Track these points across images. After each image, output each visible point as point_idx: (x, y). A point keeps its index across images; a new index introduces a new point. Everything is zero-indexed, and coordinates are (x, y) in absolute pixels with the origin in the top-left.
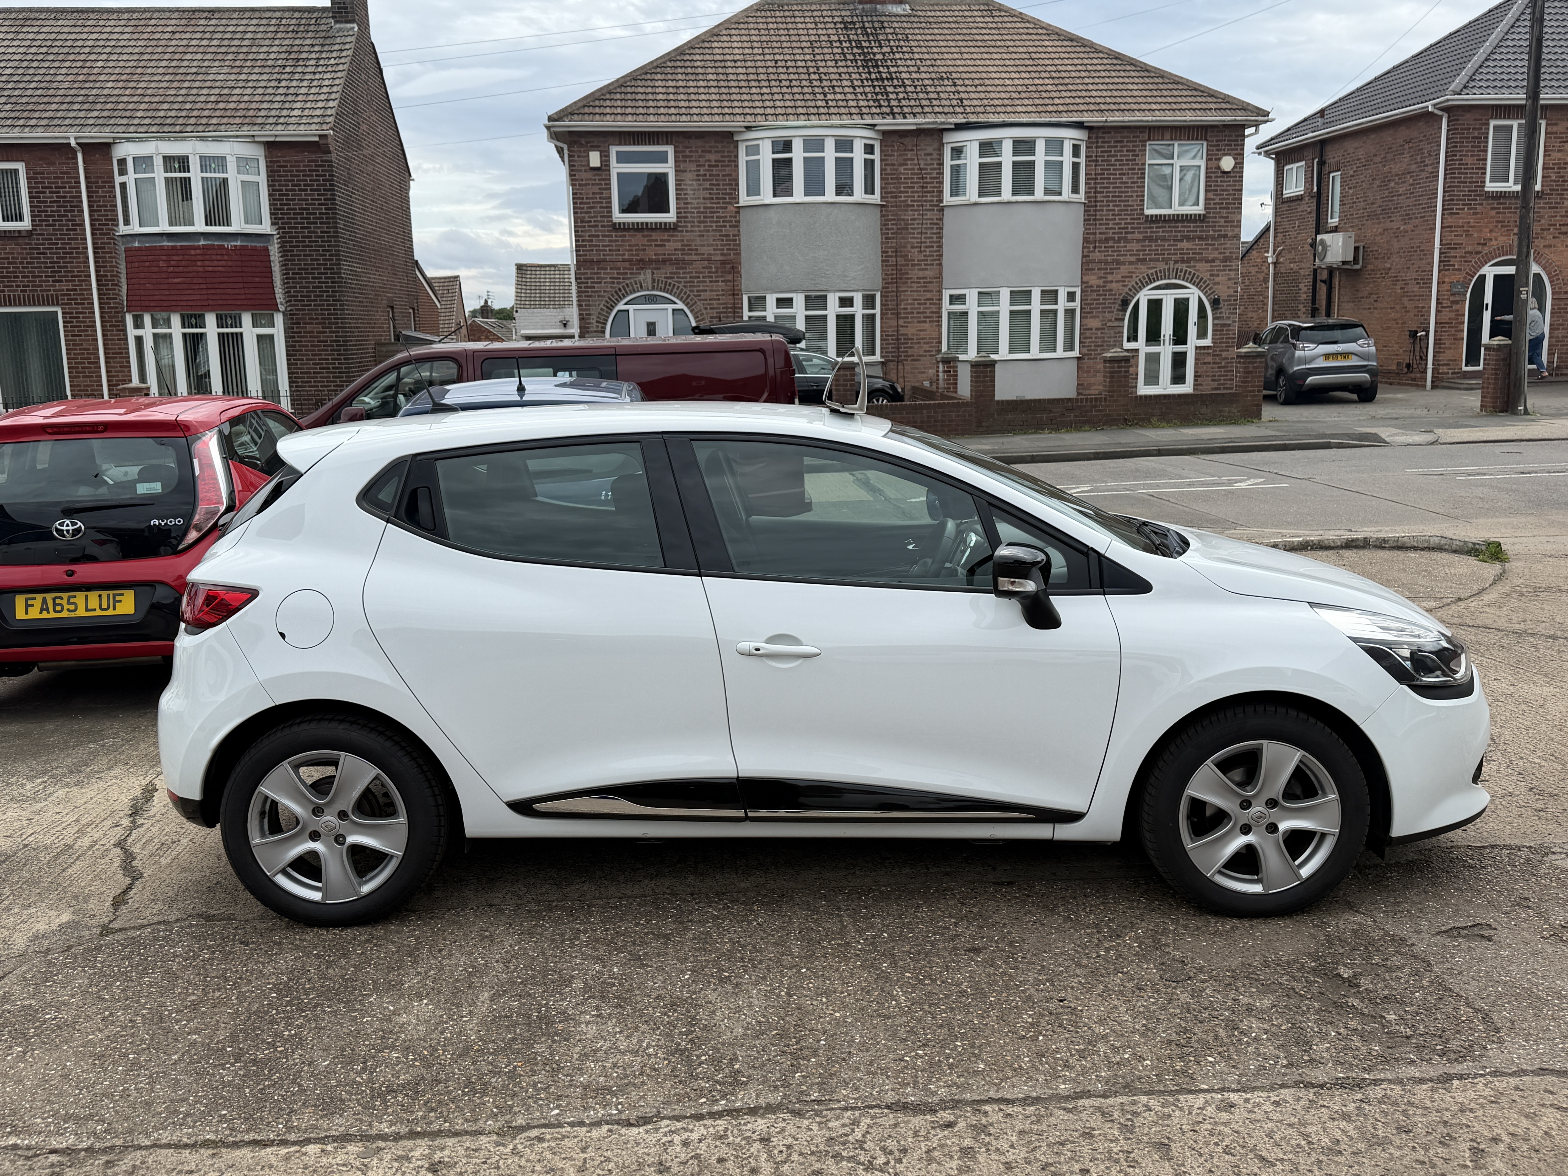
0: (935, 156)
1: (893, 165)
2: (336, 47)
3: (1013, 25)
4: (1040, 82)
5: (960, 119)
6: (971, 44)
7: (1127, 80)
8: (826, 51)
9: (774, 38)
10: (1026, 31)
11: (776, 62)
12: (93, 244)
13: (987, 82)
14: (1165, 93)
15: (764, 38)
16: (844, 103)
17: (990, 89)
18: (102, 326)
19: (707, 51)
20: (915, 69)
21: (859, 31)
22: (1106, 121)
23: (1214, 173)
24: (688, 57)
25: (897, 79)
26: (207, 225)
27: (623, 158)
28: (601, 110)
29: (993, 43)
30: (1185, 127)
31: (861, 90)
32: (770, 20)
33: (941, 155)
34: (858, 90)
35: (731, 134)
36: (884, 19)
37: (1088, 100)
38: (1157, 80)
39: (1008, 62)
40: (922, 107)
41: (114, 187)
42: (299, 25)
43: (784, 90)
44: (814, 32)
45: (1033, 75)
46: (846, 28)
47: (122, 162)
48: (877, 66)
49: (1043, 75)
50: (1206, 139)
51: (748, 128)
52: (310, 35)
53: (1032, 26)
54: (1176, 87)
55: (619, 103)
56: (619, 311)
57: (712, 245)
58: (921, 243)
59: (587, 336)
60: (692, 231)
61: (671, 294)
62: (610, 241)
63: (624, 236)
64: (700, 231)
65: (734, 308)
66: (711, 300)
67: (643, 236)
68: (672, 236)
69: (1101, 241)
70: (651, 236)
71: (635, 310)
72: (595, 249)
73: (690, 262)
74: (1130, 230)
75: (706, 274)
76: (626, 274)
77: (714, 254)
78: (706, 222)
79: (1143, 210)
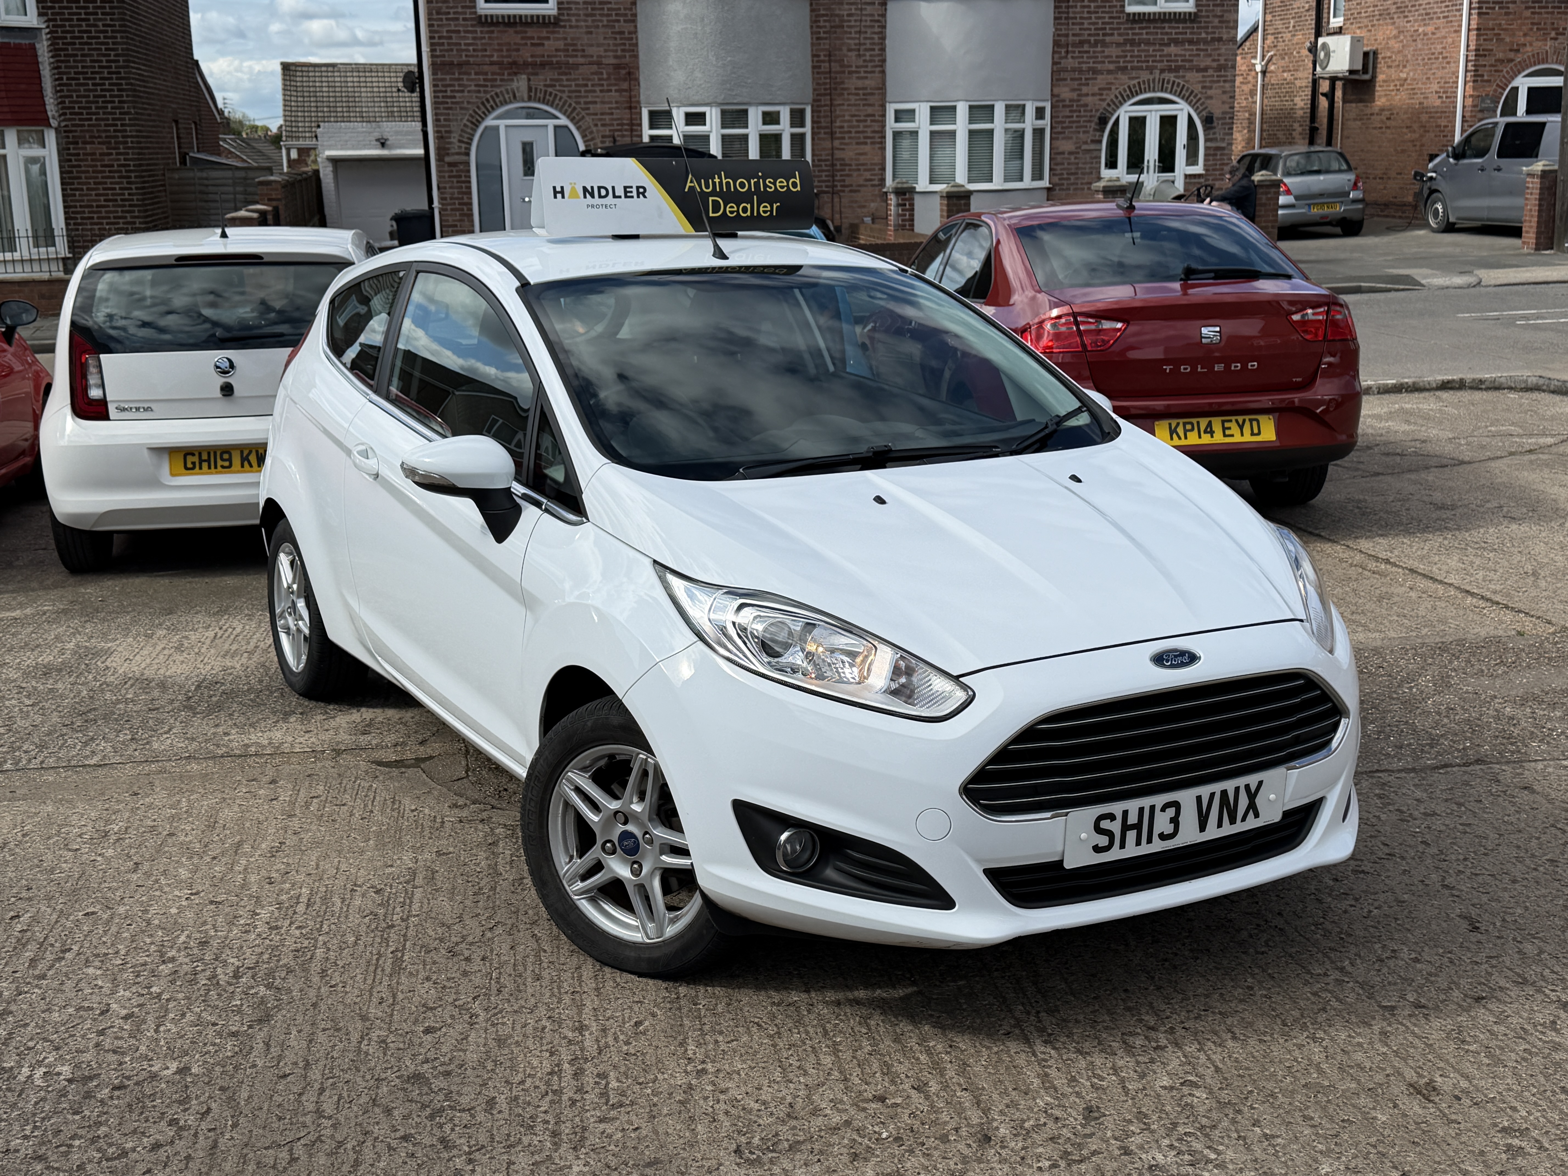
56: (486, 128)
57: (603, 45)
58: (860, 44)
59: (447, 159)
60: (577, 27)
61: (552, 106)
62: (474, 38)
63: (492, 32)
64: (587, 27)
65: (632, 125)
66: (602, 114)
67: (516, 32)
68: (553, 32)
69: (1074, 45)
70: (526, 32)
71: (507, 126)
72: (455, 48)
73: (576, 66)
74: (1108, 31)
75: (596, 82)
76: (496, 80)
77: (605, 57)
78: (594, 15)
79: (1123, 6)
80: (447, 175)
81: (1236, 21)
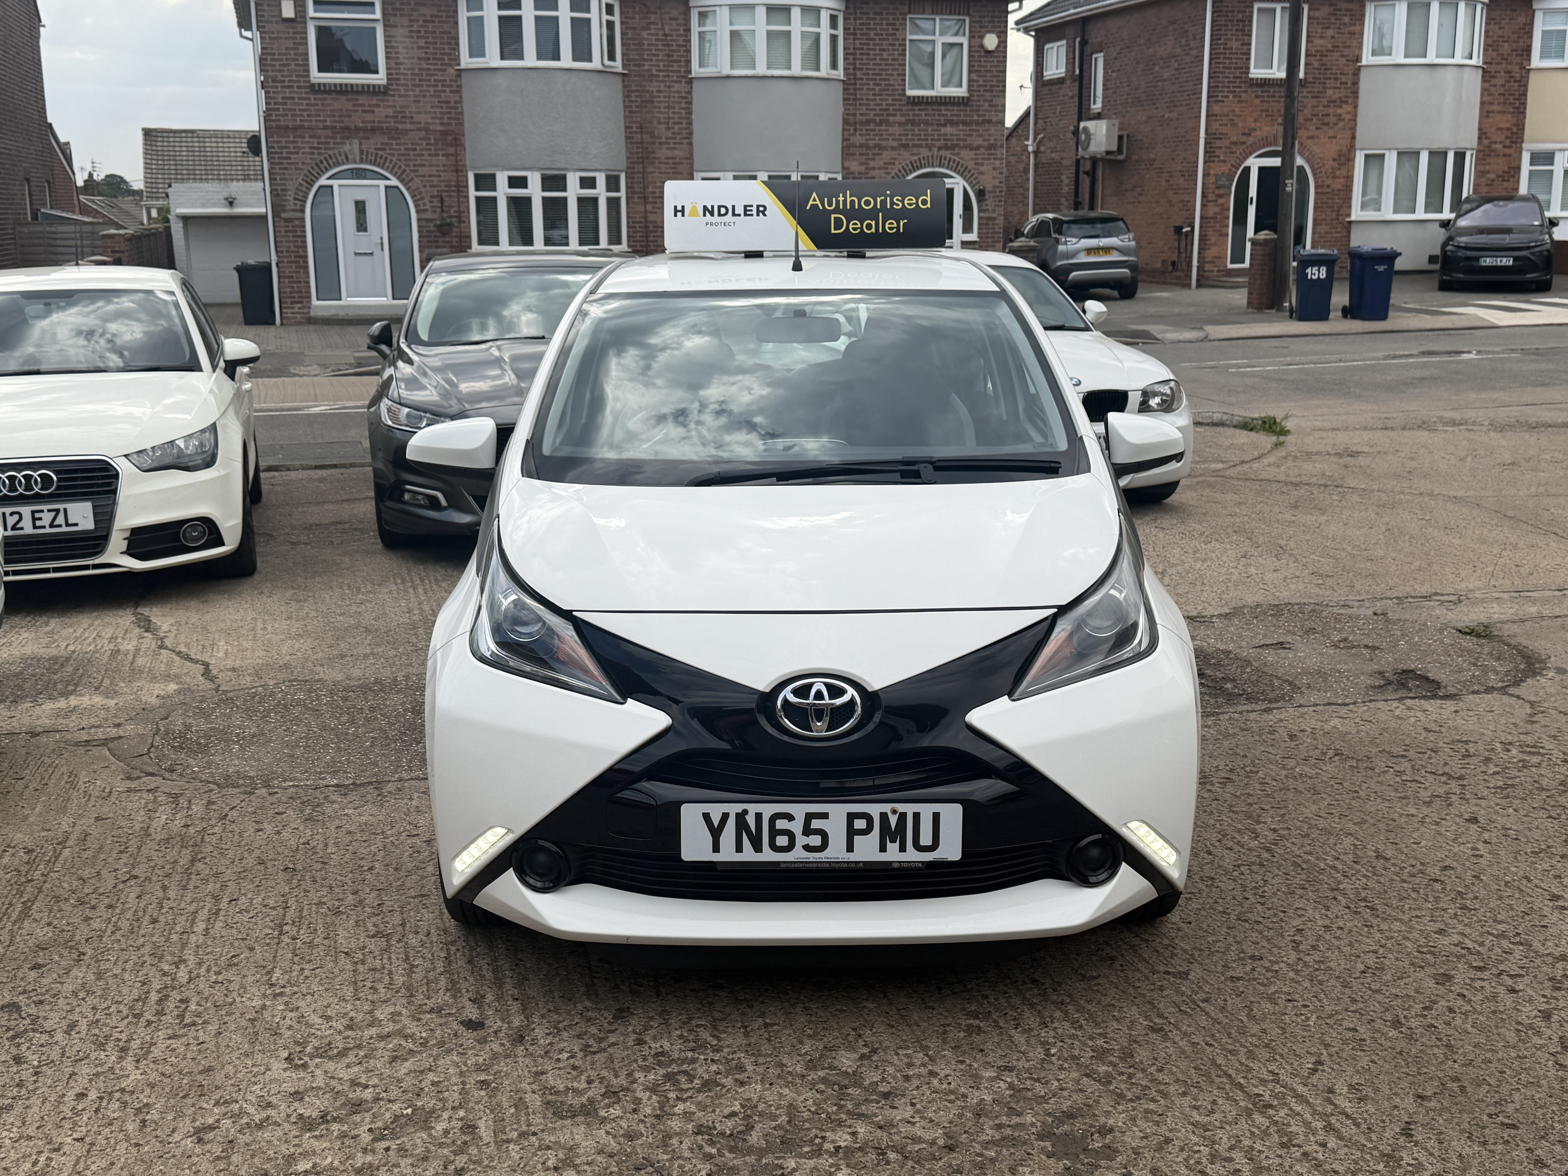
0: (681, 21)
1: (635, 29)
23: (978, 53)
27: (320, 8)
33: (688, 20)
50: (968, 14)
56: (321, 187)
57: (430, 112)
58: (669, 118)
59: (283, 215)
60: (406, 96)
61: (382, 168)
62: (308, 105)
63: (325, 99)
64: (415, 96)
65: (458, 186)
66: (430, 176)
67: (348, 100)
68: (383, 101)
69: (861, 123)
70: (357, 100)
71: (340, 186)
72: (290, 113)
73: (405, 132)
74: (891, 112)
75: (424, 146)
76: (328, 143)
77: (433, 124)
78: (422, 86)
79: (904, 90)
80: (283, 230)
81: (1004, 106)
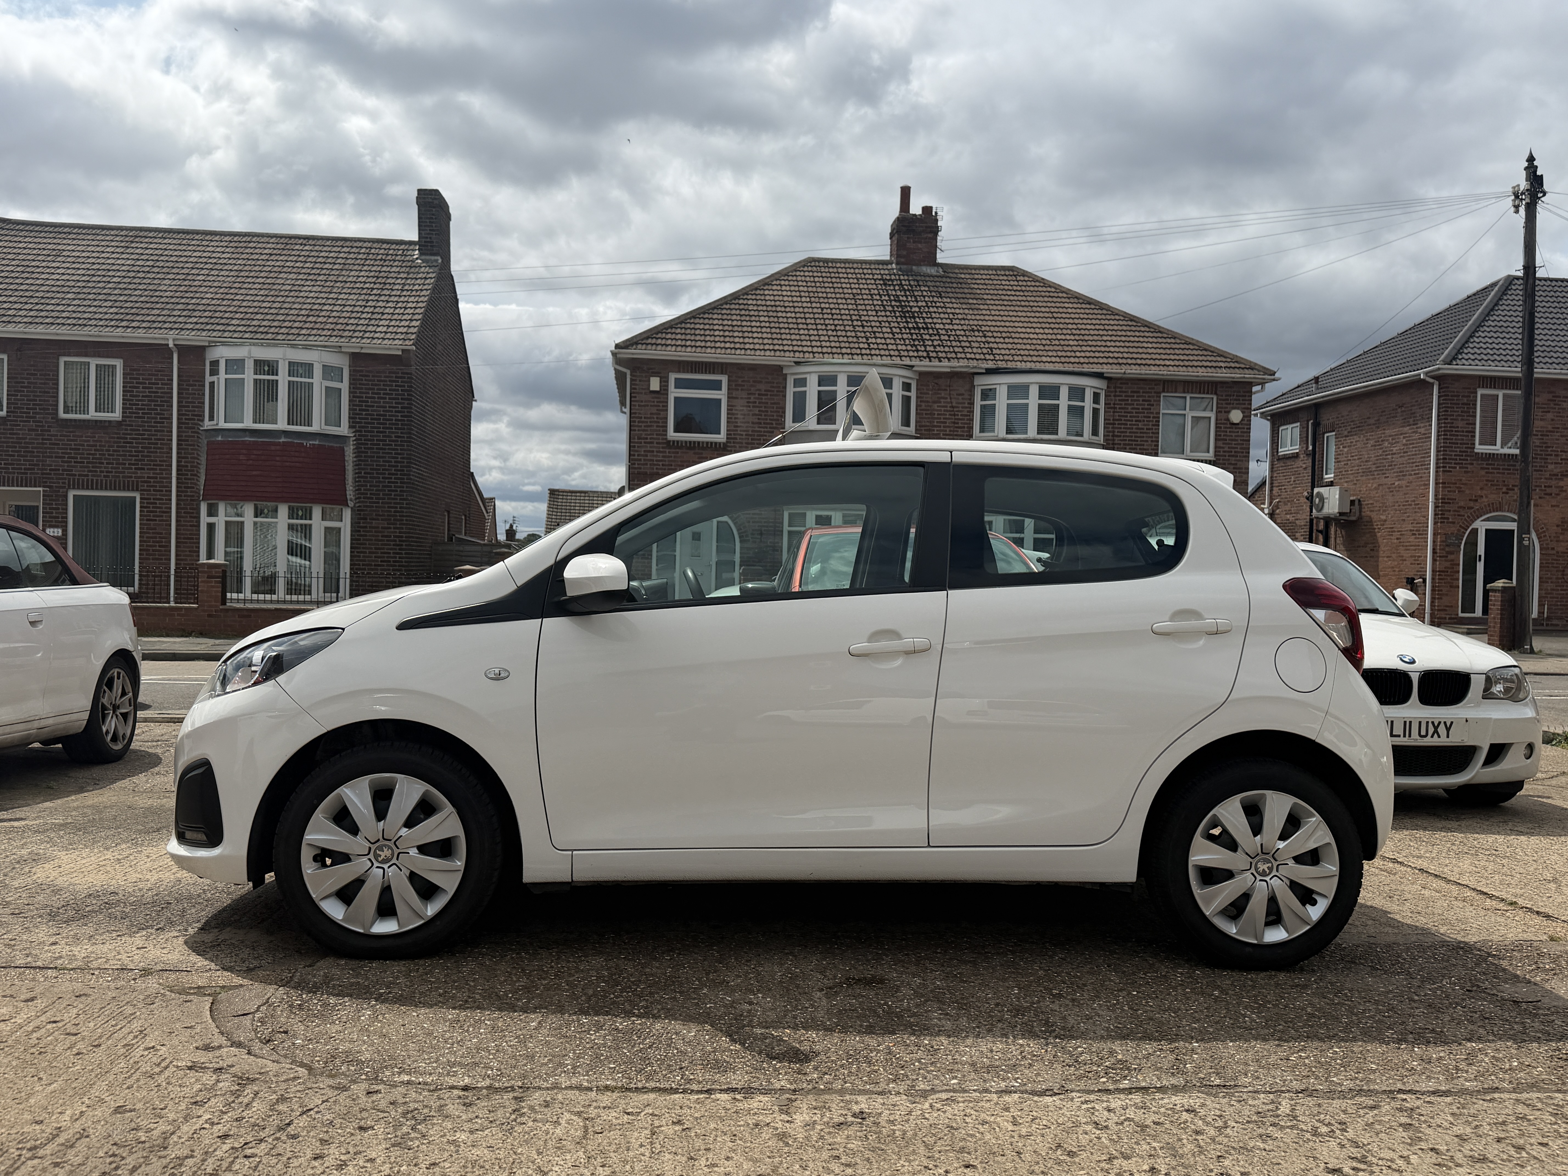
0: (966, 396)
1: (928, 402)
2: (420, 276)
3: (1036, 289)
4: (1063, 337)
5: (991, 365)
6: (997, 302)
7: (1141, 339)
8: (866, 302)
9: (819, 290)
10: (1047, 294)
11: (822, 309)
12: (178, 436)
13: (1013, 335)
14: (1177, 352)
15: (810, 289)
16: (885, 347)
17: (1016, 341)
18: (177, 512)
19: (758, 297)
20: (949, 321)
21: (897, 288)
22: (1125, 373)
23: (1223, 425)
24: (741, 301)
25: (932, 328)
26: (289, 424)
27: (680, 384)
28: (663, 342)
29: (1018, 303)
30: (1197, 382)
31: (900, 336)
32: (815, 274)
33: (972, 395)
34: (897, 336)
35: (780, 368)
36: (919, 278)
37: (1107, 355)
38: (1169, 340)
39: (1032, 320)
40: (956, 353)
41: (204, 386)
42: (387, 255)
43: (830, 333)
44: (857, 286)
45: (1055, 331)
46: (885, 284)
47: (215, 364)
48: (914, 317)
49: (1065, 331)
50: (1216, 394)
51: (797, 363)
52: (396, 263)
53: (1053, 290)
54: (1187, 347)
55: (679, 336)
62: (663, 457)
63: (677, 453)
65: (775, 523)
67: (695, 454)
70: (702, 454)
72: (649, 463)
